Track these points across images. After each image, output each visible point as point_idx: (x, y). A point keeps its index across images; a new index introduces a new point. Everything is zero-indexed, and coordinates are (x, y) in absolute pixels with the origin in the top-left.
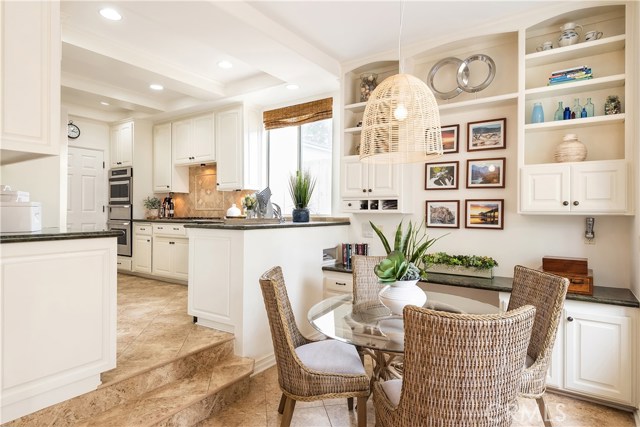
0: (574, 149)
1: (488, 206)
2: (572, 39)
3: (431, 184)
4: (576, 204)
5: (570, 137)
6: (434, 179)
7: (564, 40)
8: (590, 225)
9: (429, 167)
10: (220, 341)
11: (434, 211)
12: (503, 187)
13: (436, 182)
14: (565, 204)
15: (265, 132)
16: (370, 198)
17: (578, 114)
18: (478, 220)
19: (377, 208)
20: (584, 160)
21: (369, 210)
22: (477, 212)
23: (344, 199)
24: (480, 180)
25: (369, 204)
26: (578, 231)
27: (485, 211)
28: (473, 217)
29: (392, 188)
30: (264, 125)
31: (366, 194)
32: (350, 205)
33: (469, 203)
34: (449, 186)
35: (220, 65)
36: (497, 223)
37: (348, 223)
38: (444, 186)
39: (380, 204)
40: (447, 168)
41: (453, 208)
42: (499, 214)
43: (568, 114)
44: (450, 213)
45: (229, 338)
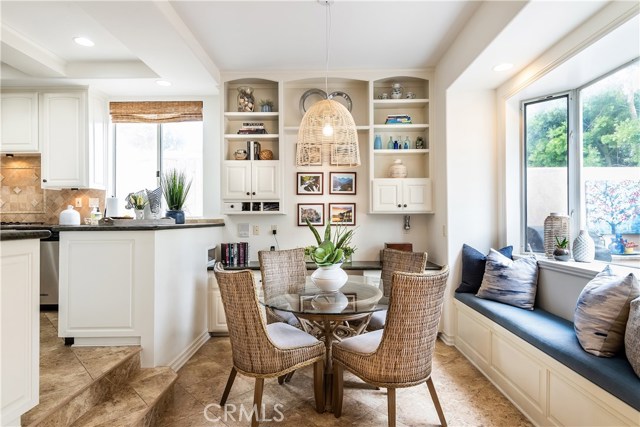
0: (401, 169)
1: (345, 209)
2: (399, 95)
3: (301, 189)
4: (405, 206)
5: (399, 161)
6: (304, 186)
7: (395, 95)
8: (407, 220)
9: (300, 175)
10: (128, 355)
11: (304, 212)
12: (355, 194)
13: (305, 188)
14: (399, 206)
15: (111, 125)
16: (251, 200)
17: (403, 146)
18: (338, 219)
19: (258, 209)
20: (406, 177)
21: (251, 212)
22: (337, 213)
23: (226, 200)
24: (339, 188)
25: (252, 205)
26: (399, 225)
27: (342, 212)
28: (334, 216)
29: (275, 192)
30: (110, 117)
31: (249, 197)
32: (232, 207)
33: (332, 206)
34: (316, 192)
35: (77, 40)
36: (351, 220)
37: (223, 225)
38: (312, 192)
39: (262, 206)
40: (314, 177)
41: (319, 209)
42: (352, 214)
43: (396, 146)
44: (317, 214)
45: (136, 350)
